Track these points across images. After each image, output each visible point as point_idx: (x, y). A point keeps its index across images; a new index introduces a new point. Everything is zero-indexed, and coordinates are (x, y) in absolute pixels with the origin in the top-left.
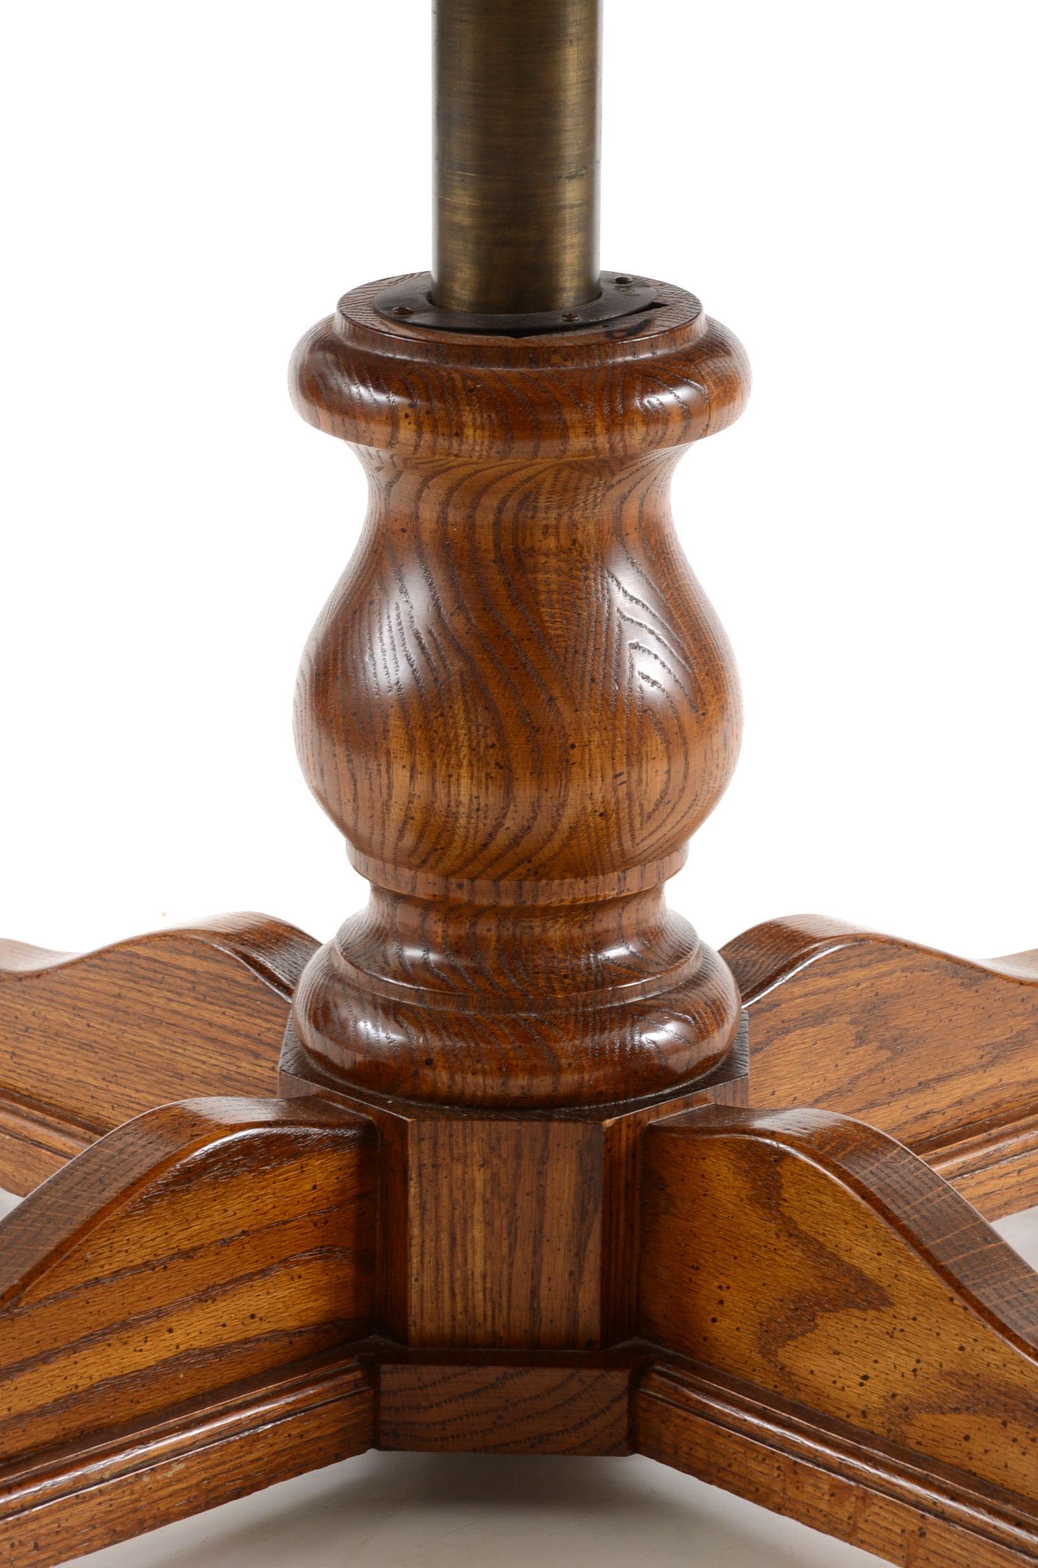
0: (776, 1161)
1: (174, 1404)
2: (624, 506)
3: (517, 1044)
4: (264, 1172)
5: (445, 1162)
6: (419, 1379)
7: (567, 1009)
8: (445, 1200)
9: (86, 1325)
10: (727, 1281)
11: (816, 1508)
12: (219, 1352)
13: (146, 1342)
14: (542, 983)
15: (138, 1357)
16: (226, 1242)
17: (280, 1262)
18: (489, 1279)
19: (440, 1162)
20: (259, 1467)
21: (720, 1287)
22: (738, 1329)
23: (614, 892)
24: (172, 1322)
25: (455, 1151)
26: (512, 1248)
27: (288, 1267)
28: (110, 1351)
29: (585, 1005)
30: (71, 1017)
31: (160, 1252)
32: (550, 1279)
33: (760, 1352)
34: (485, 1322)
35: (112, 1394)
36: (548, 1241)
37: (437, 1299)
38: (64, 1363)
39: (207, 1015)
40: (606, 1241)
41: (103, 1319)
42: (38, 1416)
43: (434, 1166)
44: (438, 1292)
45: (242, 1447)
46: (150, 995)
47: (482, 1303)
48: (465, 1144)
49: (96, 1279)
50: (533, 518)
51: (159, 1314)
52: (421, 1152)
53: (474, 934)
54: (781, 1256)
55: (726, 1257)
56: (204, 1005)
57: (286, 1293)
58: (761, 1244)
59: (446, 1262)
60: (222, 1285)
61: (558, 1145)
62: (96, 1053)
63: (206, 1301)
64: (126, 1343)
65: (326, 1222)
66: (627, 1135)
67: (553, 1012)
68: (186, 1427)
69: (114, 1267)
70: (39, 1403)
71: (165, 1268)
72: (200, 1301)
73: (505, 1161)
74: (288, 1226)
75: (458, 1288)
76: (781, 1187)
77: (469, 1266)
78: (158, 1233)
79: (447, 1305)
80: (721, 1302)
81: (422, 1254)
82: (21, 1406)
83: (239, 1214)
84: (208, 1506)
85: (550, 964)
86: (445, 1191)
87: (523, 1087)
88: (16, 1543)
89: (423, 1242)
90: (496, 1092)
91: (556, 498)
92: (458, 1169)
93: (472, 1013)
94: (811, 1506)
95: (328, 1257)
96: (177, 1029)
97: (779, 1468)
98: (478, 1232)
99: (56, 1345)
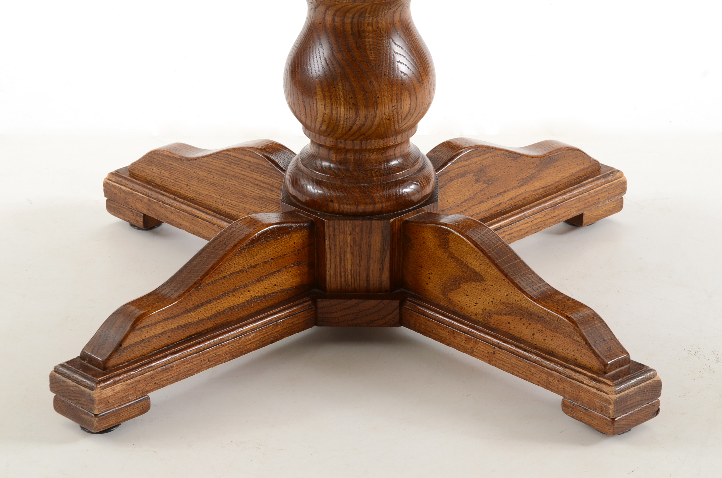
0: (447, 234)
1: (250, 314)
2: (395, 15)
3: (361, 195)
4: (278, 239)
5: (338, 234)
6: (330, 304)
7: (377, 182)
8: (338, 246)
9: (222, 291)
10: (431, 271)
11: (460, 345)
12: (265, 297)
13: (241, 295)
14: (369, 174)
15: (238, 300)
16: (266, 262)
17: (284, 267)
18: (353, 271)
19: (336, 234)
20: (279, 333)
21: (429, 273)
22: (435, 287)
23: (393, 143)
24: (249, 288)
25: (341, 230)
26: (360, 261)
27: (286, 269)
28: (230, 299)
29: (383, 181)
30: (207, 174)
31: (245, 267)
32: (373, 271)
33: (442, 294)
34: (351, 285)
35: (231, 312)
36: (372, 259)
37: (336, 278)
38: (215, 303)
39: (255, 176)
40: (391, 259)
41: (227, 289)
42: (208, 320)
43: (334, 235)
44: (336, 275)
45: (273, 327)
46: (235, 168)
47: (350, 279)
48: (344, 228)
49: (225, 276)
50: (364, 20)
51: (245, 286)
52: (329, 231)
53: (346, 157)
54: (449, 264)
55: (431, 264)
56: (254, 173)
57: (286, 277)
58: (443, 260)
59: (338, 266)
60: (265, 276)
61: (375, 228)
62: (216, 187)
63: (260, 281)
64: (235, 296)
65: (299, 254)
66: (398, 223)
67: (373, 184)
68: (255, 322)
69: (231, 272)
70: (208, 316)
71: (247, 271)
72: (258, 281)
73: (358, 233)
74: (286, 256)
75: (342, 274)
76: (449, 242)
77: (346, 267)
78: (244, 261)
79: (339, 279)
80: (429, 278)
81: (330, 263)
82: (202, 317)
83: (270, 253)
84: (263, 346)
85: (372, 167)
86: (338, 243)
87: (363, 209)
88: (203, 360)
89: (331, 259)
90: (354, 211)
91: (372, 13)
92: (342, 236)
93: (346, 184)
94: (459, 344)
95: (299, 265)
96: (244, 180)
97: (448, 332)
98: (349, 256)
99: (213, 297)
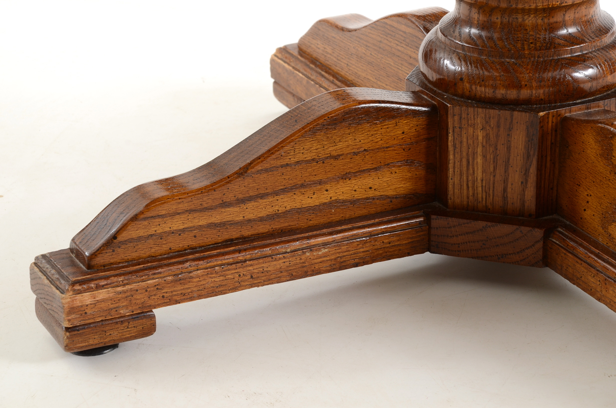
0: (611, 137)
1: (329, 223)
3: (502, 74)
4: (376, 124)
5: (465, 126)
6: (448, 224)
7: (530, 59)
8: (465, 144)
9: (282, 184)
10: (591, 193)
11: (613, 301)
12: (353, 202)
13: (314, 194)
14: (519, 45)
15: (310, 201)
16: (355, 154)
17: (385, 165)
18: (484, 182)
19: (463, 126)
20: (367, 254)
21: (588, 195)
22: (594, 215)
23: (558, 3)
24: (328, 187)
25: (470, 122)
26: (495, 169)
27: (389, 168)
28: (295, 196)
29: (539, 57)
31: (320, 155)
32: (512, 184)
33: (602, 227)
34: (482, 201)
35: (297, 216)
36: (511, 167)
37: (461, 189)
38: (271, 200)
40: (539, 169)
41: (291, 182)
42: (259, 221)
43: (459, 128)
44: (461, 185)
45: (358, 245)
47: (481, 192)
48: (474, 119)
49: (287, 164)
51: (320, 182)
52: (454, 121)
53: (491, 20)
54: (611, 183)
55: (590, 181)
57: (388, 179)
58: (604, 176)
59: (465, 173)
60: (354, 173)
61: (517, 123)
63: (345, 179)
64: (303, 194)
65: (410, 149)
66: (552, 120)
67: (522, 60)
68: (331, 234)
69: (296, 160)
70: (259, 216)
71: (323, 162)
72: (342, 178)
73: (492, 128)
74: (389, 149)
75: (470, 185)
76: (613, 150)
77: (475, 175)
78: (319, 146)
79: (465, 192)
80: (588, 202)
81: (454, 168)
82: (251, 216)
83: (362, 141)
84: (341, 269)
85: (525, 37)
86: (465, 140)
87: (503, 94)
88: (242, 275)
89: (454, 162)
90: (490, 96)
92: (471, 130)
93: (485, 57)
94: (611, 300)
95: (411, 165)
97: (599, 281)
98: (479, 160)
99: (268, 191)
